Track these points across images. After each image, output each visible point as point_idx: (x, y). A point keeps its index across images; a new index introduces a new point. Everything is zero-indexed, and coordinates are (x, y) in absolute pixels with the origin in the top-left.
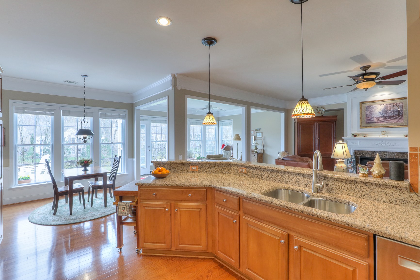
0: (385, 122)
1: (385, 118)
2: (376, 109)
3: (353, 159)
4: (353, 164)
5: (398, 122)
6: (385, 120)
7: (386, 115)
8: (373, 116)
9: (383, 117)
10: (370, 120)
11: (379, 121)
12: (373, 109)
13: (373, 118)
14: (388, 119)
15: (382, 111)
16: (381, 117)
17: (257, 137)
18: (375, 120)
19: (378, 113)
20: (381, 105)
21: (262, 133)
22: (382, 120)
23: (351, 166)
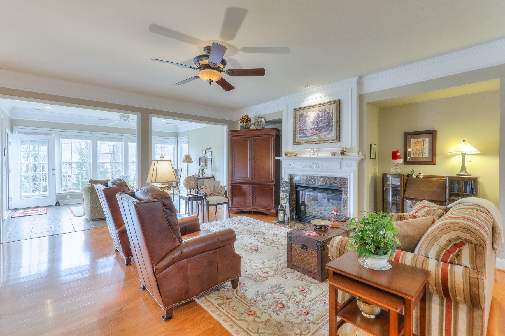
0: (316, 135)
1: (316, 131)
2: (308, 118)
3: (287, 186)
4: (286, 194)
5: (329, 136)
6: (317, 133)
7: (317, 126)
8: (305, 128)
9: (314, 128)
10: (303, 133)
11: (311, 135)
12: (306, 118)
13: (306, 130)
14: (319, 131)
15: (314, 120)
16: (313, 129)
17: (208, 158)
18: (307, 134)
19: (310, 123)
20: (313, 112)
21: (212, 152)
22: (314, 133)
23: (284, 196)
